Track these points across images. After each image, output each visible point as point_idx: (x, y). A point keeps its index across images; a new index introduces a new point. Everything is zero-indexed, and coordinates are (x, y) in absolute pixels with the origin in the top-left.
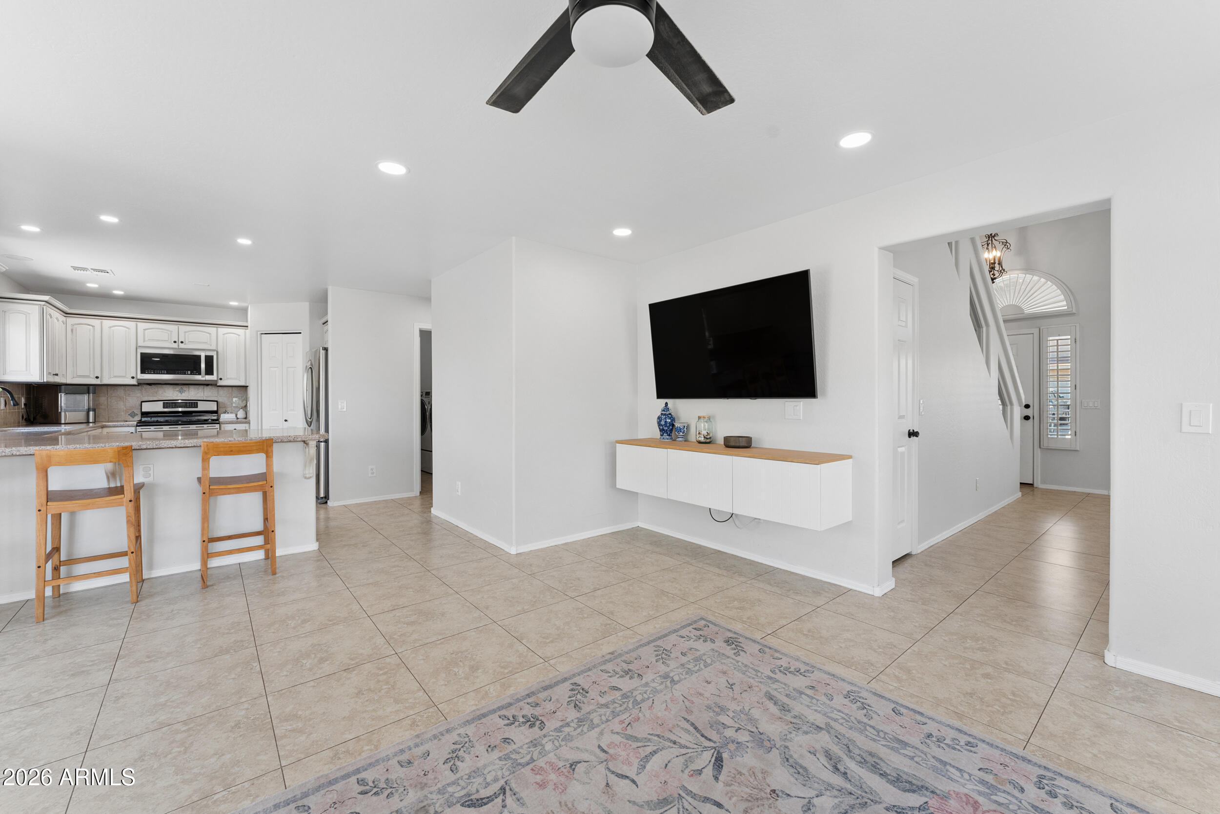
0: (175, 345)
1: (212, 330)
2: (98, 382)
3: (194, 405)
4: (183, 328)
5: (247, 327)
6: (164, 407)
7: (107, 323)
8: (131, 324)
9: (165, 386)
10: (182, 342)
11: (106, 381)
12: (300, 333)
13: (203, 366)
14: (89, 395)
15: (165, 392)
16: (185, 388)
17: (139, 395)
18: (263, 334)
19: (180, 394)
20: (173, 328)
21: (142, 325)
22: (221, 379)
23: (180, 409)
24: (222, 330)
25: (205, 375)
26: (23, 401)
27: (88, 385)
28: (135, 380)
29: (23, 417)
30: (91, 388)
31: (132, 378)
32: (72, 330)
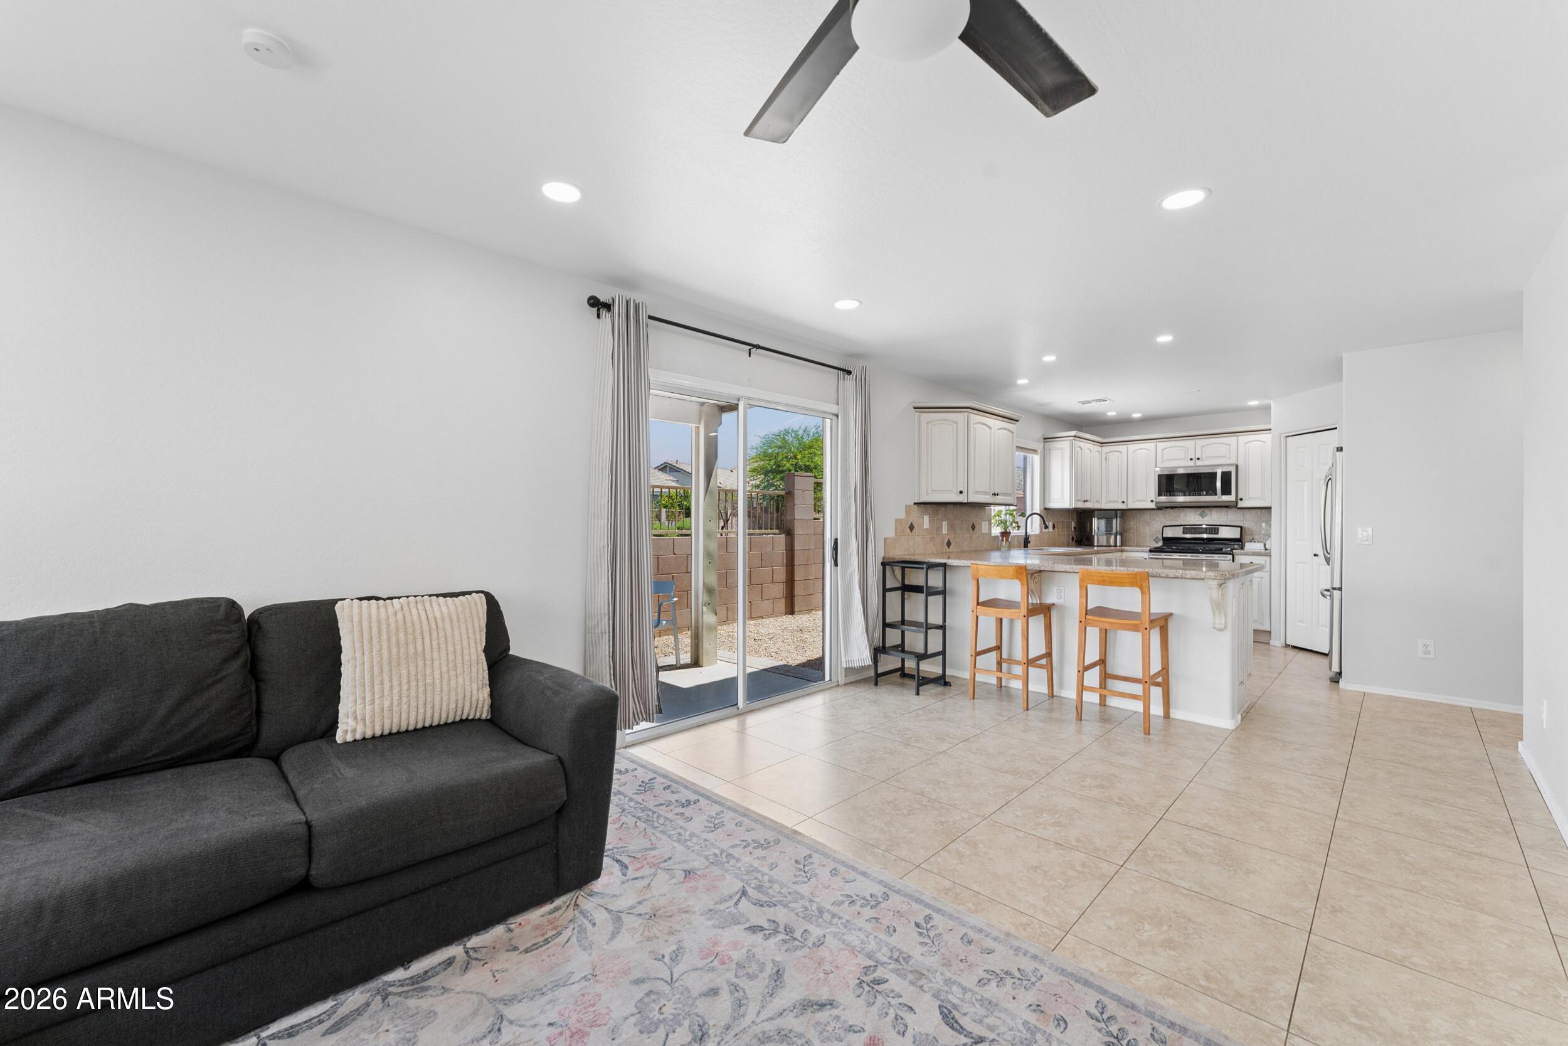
0: (1191, 463)
1: (1232, 440)
2: (1123, 507)
3: (1216, 530)
4: (1201, 442)
5: (1270, 430)
6: (1183, 533)
7: (1132, 447)
8: (1150, 445)
9: (1186, 509)
10: (1198, 459)
11: (1130, 506)
12: (1336, 428)
13: (1219, 484)
14: (1117, 520)
15: (1185, 516)
16: (1207, 511)
17: (1161, 520)
18: (1289, 436)
19: (1201, 519)
20: (1189, 443)
21: (1161, 445)
22: (1241, 499)
23: (1205, 536)
24: (1243, 438)
25: (1222, 494)
26: (1073, 524)
27: (1116, 510)
28: (1154, 503)
29: (1073, 539)
30: (1118, 512)
31: (1152, 501)
32: (1106, 459)
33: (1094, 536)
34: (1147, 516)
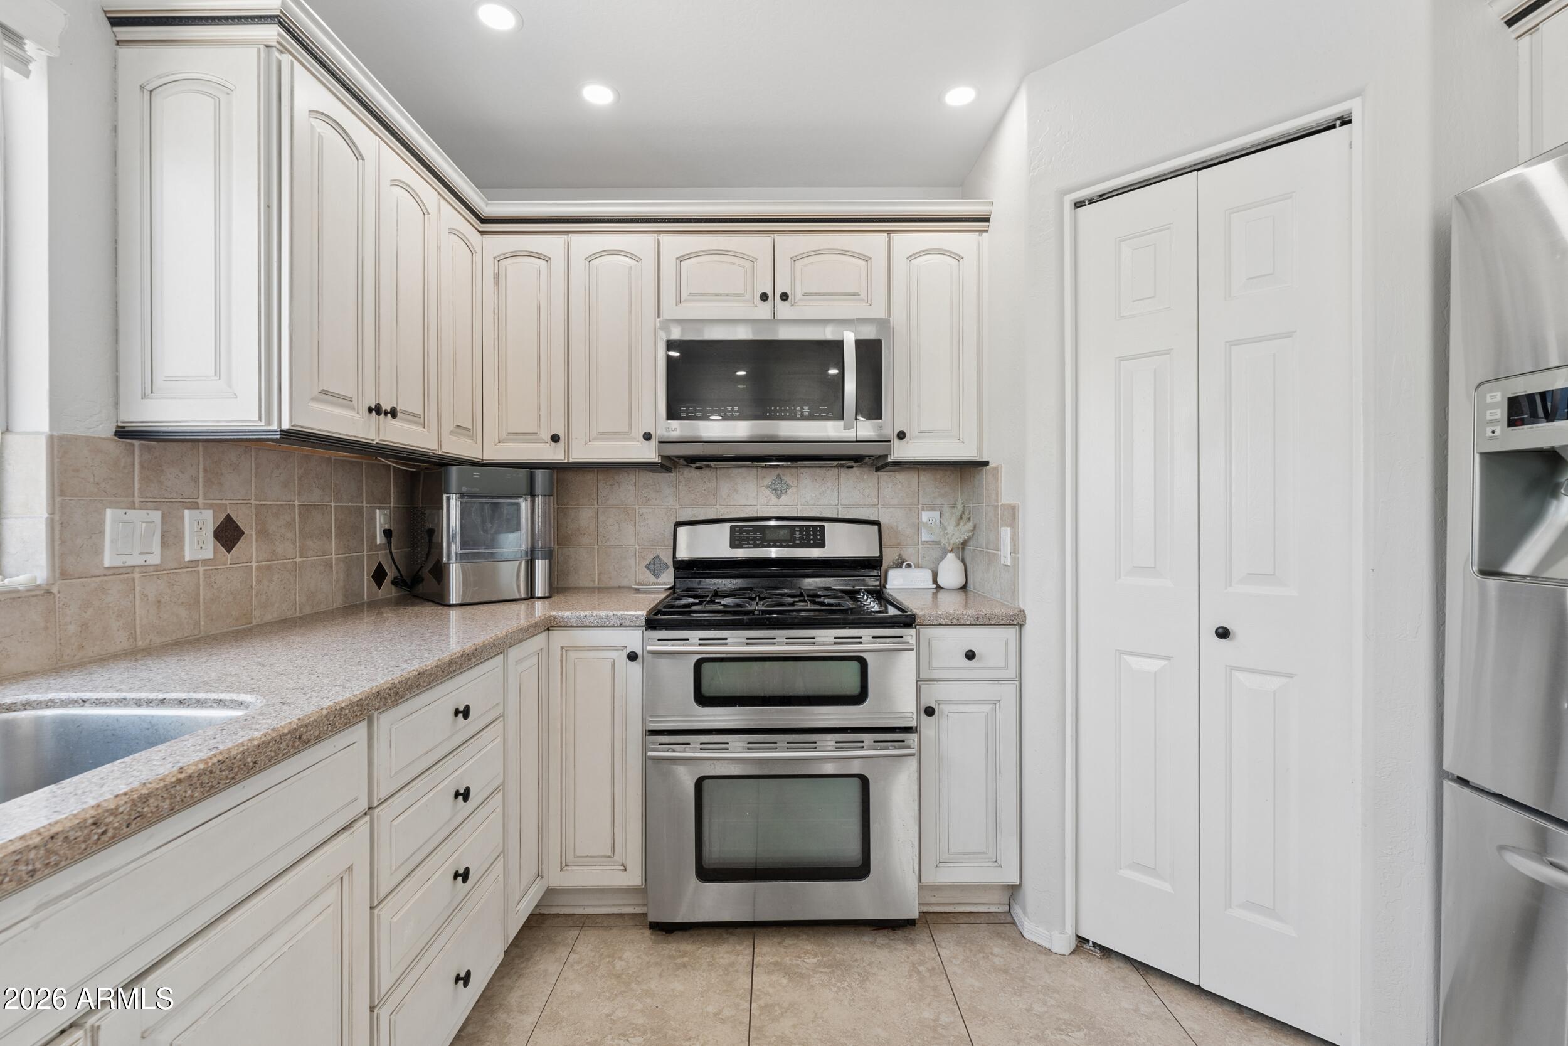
0: (763, 311)
1: (872, 242)
2: (554, 454)
3: (815, 535)
4: (791, 243)
5: (987, 220)
6: (733, 546)
7: (586, 242)
8: (640, 242)
10: (784, 297)
11: (579, 454)
13: (850, 381)
14: (533, 502)
15: (736, 491)
17: (671, 501)
19: (774, 500)
20: (755, 244)
21: (675, 243)
22: (902, 435)
23: (774, 553)
24: (908, 241)
25: (857, 419)
26: (381, 520)
27: (532, 467)
28: (653, 443)
29: (379, 576)
30: (540, 474)
31: (647, 437)
32: (497, 277)
33: (448, 564)
34: (627, 489)
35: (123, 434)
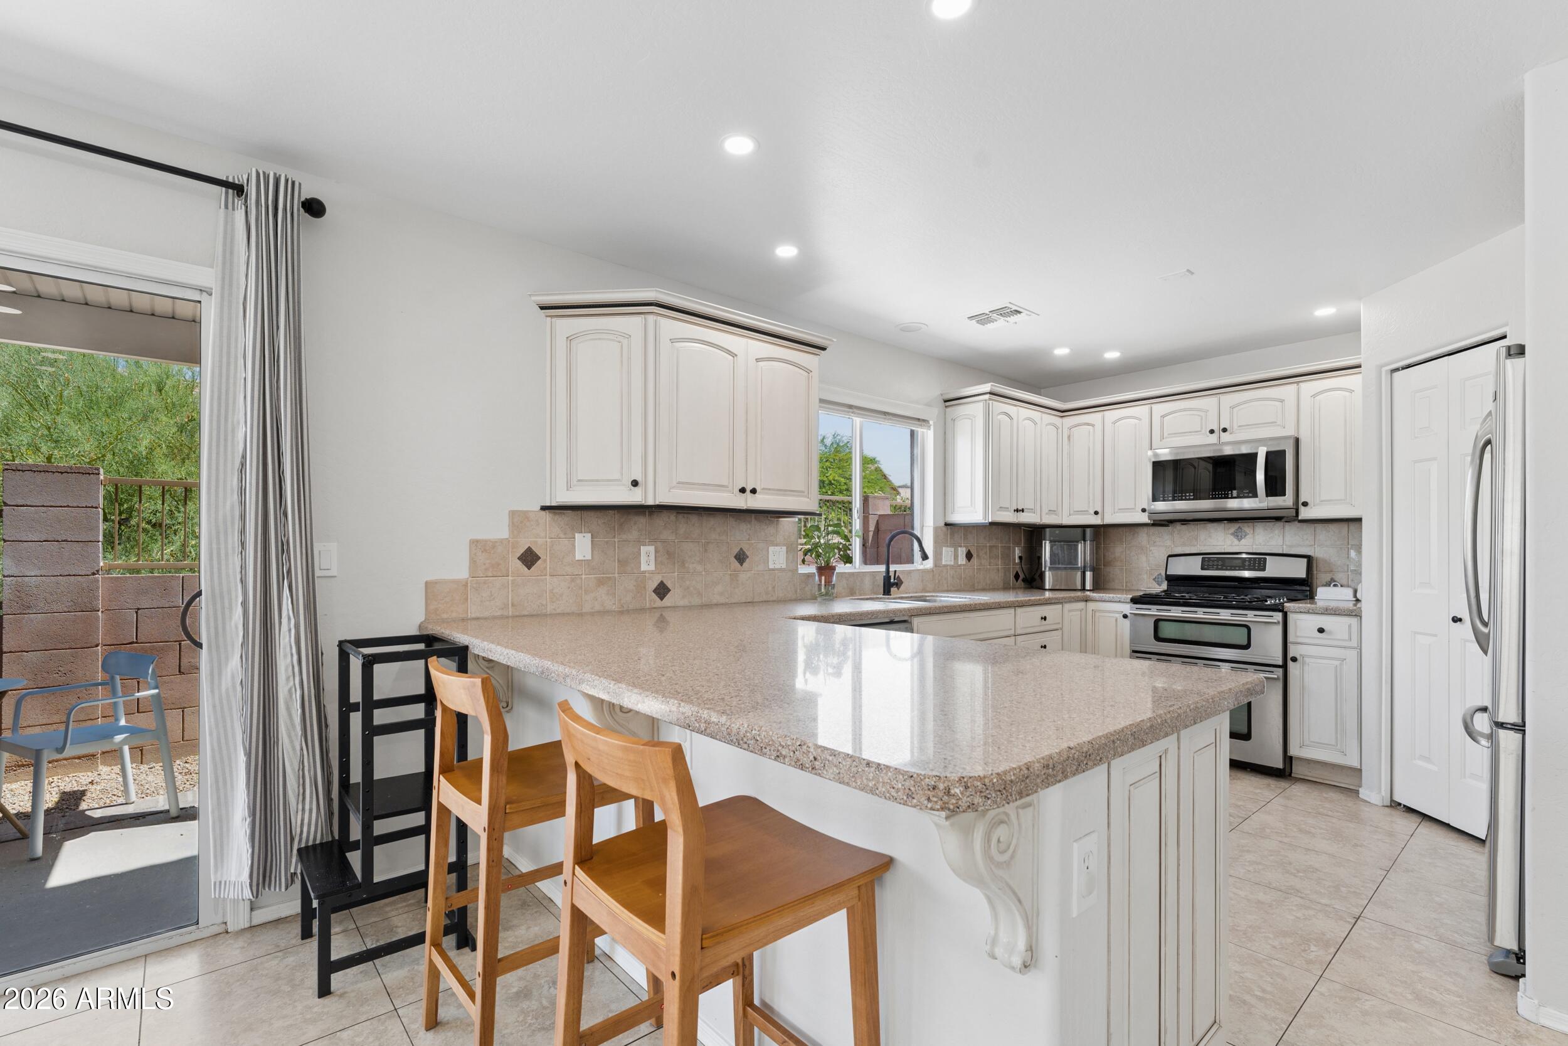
0: (1213, 439)
1: (1287, 391)
2: (1096, 520)
3: (1259, 563)
4: (1229, 399)
6: (1203, 568)
7: (1112, 415)
8: (1141, 410)
9: (1210, 525)
10: (1225, 430)
11: (1109, 519)
12: (1503, 337)
13: (1260, 476)
14: (1085, 544)
15: (1210, 536)
16: (1247, 528)
17: (1169, 543)
18: (1397, 370)
19: (1236, 542)
20: (1207, 403)
21: (1160, 408)
22: (1305, 504)
23: (1247, 574)
24: (1309, 387)
25: (1267, 495)
26: (1018, 552)
27: (1084, 527)
28: (1146, 514)
29: (1017, 577)
30: (1088, 531)
31: (1144, 510)
32: (1069, 437)
33: (1045, 571)
34: (1143, 536)
35: (946, 524)
